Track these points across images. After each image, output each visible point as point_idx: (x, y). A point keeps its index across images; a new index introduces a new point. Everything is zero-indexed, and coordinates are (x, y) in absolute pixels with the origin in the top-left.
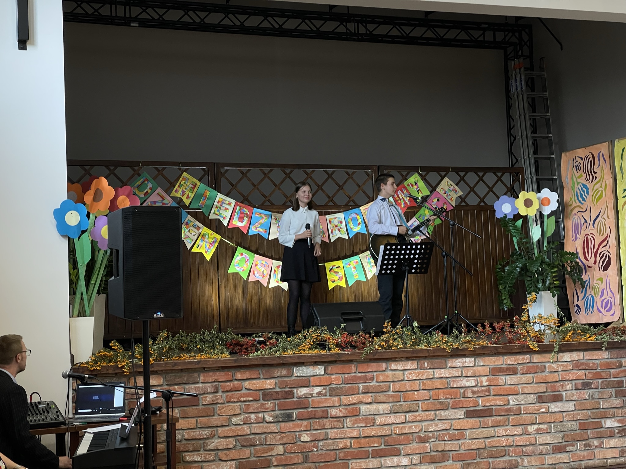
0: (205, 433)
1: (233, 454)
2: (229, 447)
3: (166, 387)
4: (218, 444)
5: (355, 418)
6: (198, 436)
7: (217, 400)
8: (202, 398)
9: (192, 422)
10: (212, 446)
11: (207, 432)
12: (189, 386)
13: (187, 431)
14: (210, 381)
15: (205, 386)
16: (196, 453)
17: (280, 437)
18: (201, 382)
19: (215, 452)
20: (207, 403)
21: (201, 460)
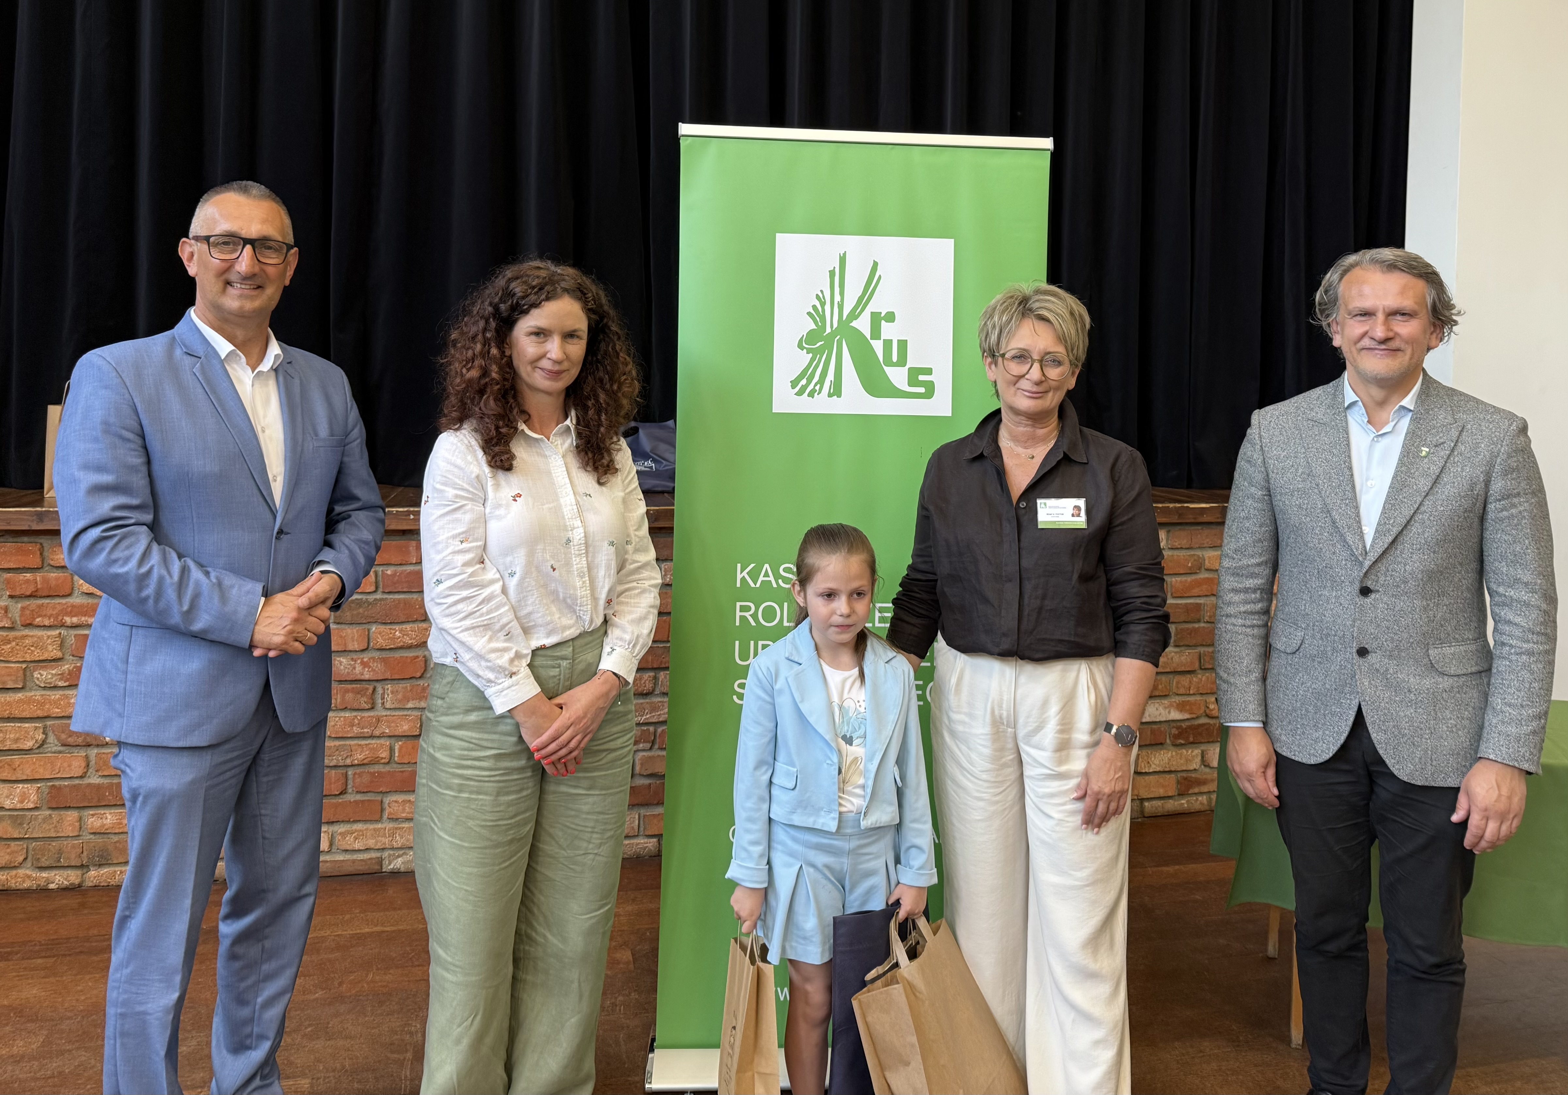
1: (28, 766)
2: (22, 747)
5: (408, 685)
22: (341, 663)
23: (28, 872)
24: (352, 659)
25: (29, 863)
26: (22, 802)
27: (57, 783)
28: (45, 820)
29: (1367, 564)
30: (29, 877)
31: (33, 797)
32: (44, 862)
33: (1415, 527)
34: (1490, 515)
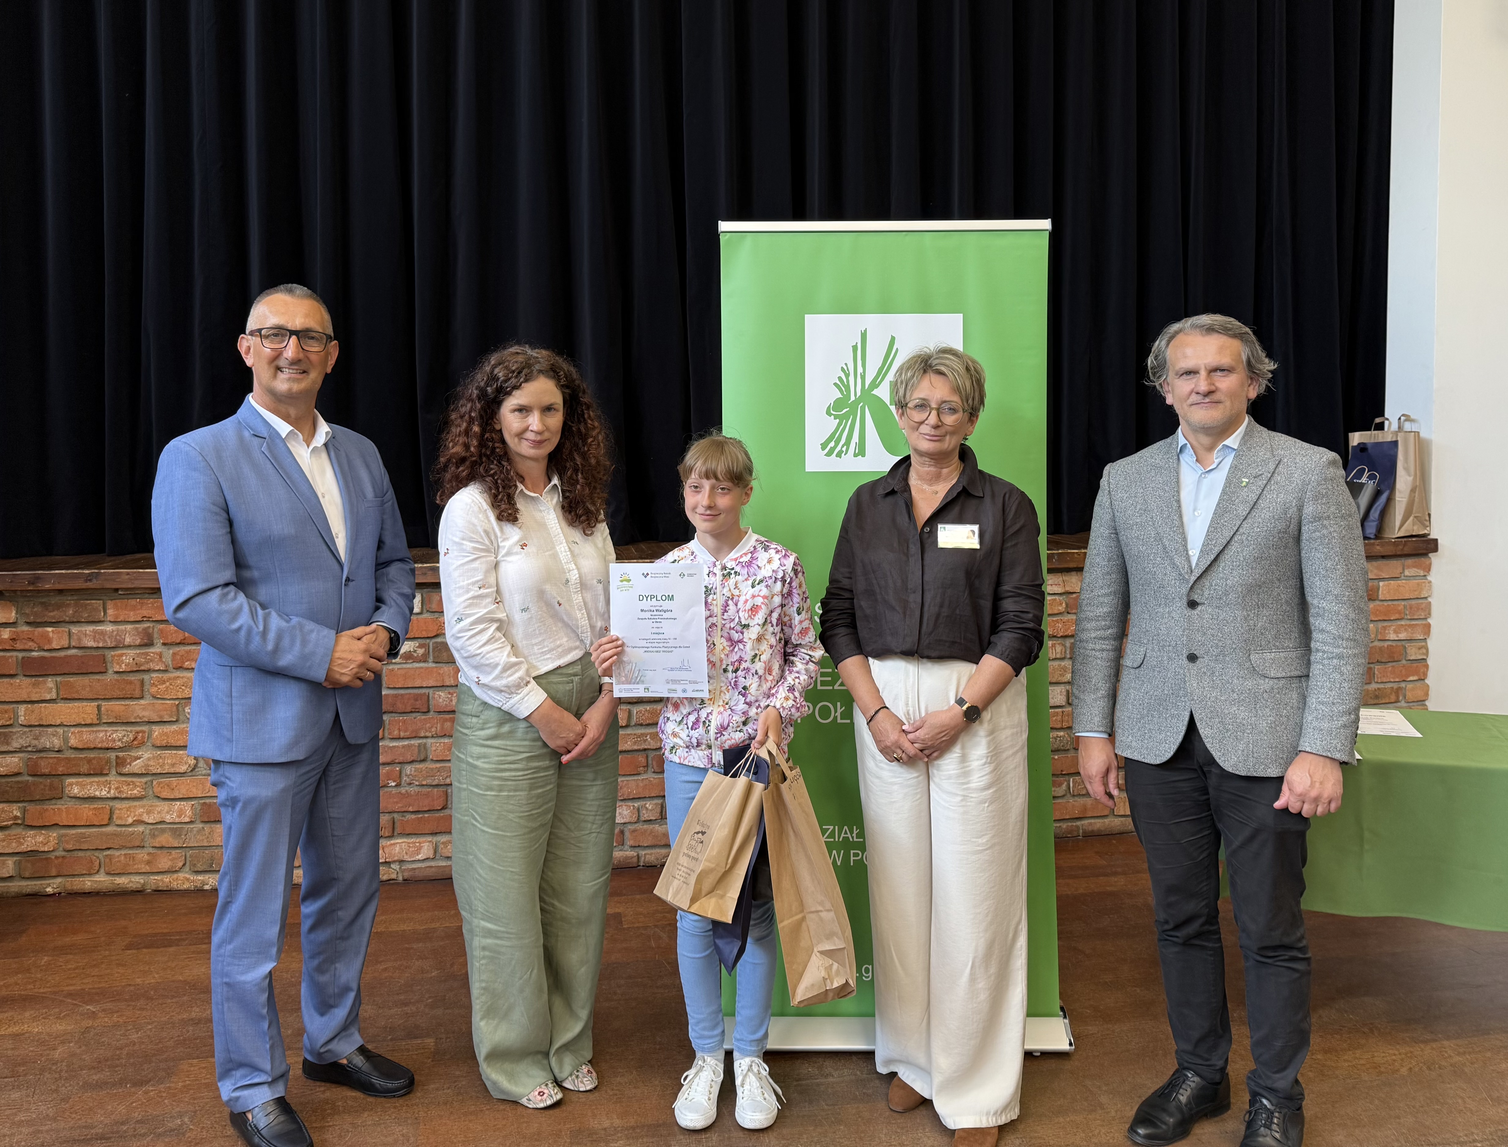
0: (119, 735)
1: (184, 786)
2: (178, 771)
3: (26, 628)
4: (151, 763)
6: (102, 741)
7: (148, 663)
8: (112, 656)
9: (87, 710)
10: (136, 766)
11: (123, 733)
12: (80, 629)
13: (77, 730)
14: (132, 619)
15: (118, 629)
16: (96, 779)
18: (111, 622)
19: (144, 780)
20: (123, 668)
21: (109, 795)
22: (440, 696)
23: (188, 876)
24: (449, 693)
25: (187, 868)
26: (179, 816)
27: (208, 801)
28: (199, 831)
29: (1193, 579)
30: (188, 879)
31: (189, 812)
32: (199, 867)
33: (1234, 547)
34: (1305, 536)
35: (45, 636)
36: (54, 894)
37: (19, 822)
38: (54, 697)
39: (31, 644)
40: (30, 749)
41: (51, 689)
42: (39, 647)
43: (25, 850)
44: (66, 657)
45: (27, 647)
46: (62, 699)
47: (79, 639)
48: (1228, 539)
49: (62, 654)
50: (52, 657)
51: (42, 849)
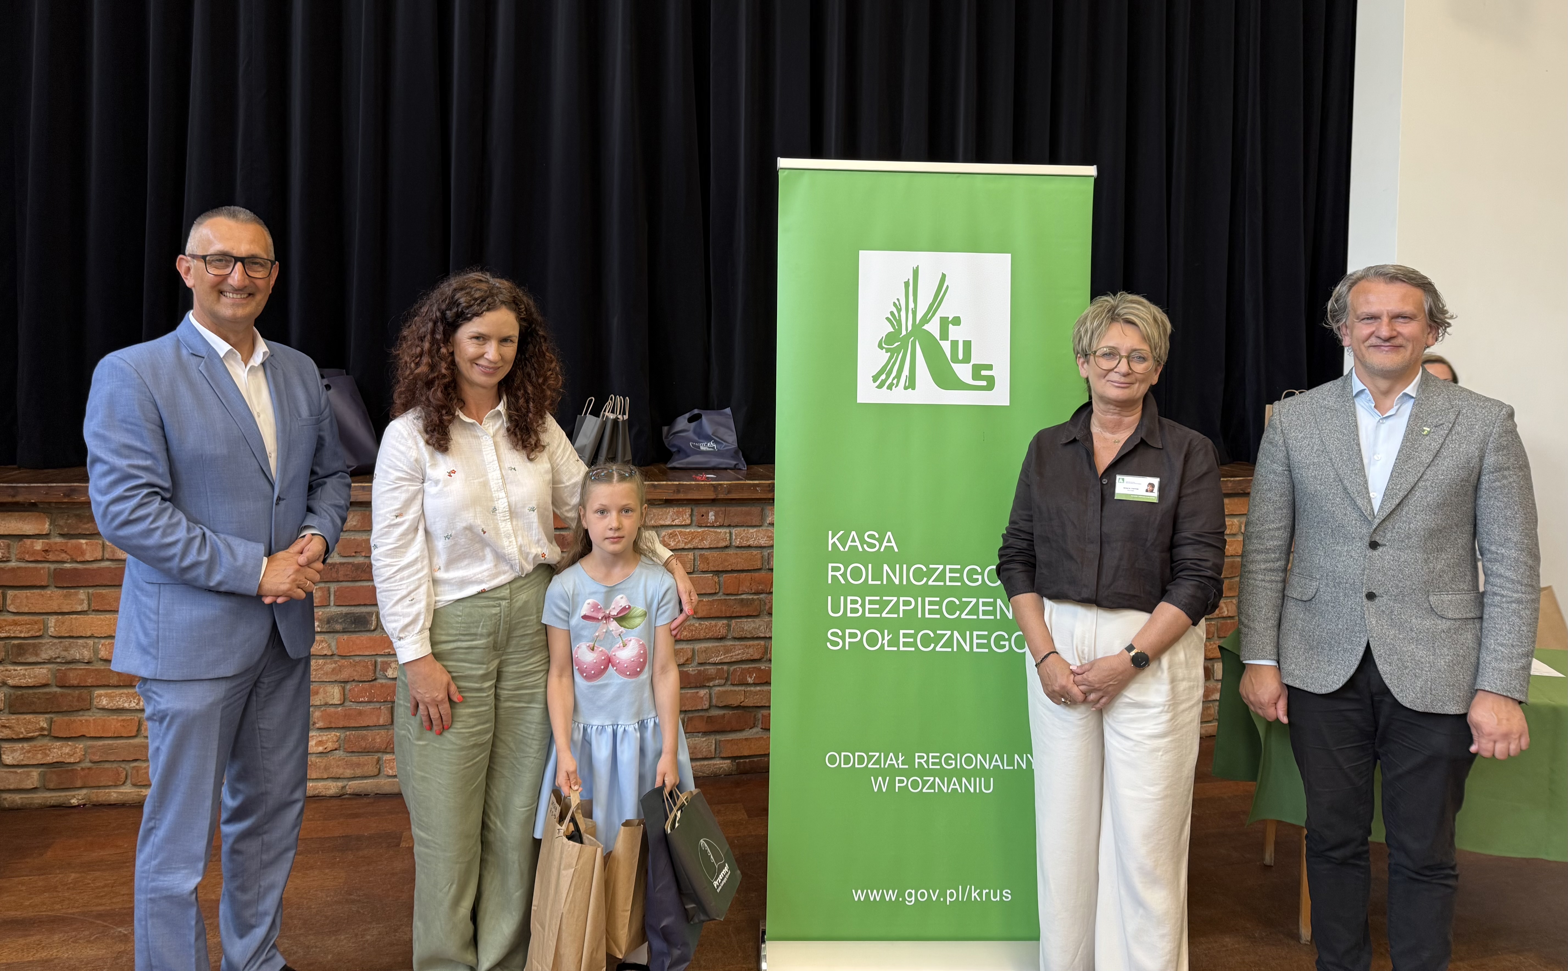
3: (59, 540)
16: (125, 691)
17: (334, 665)
21: (138, 707)
29: (1375, 523)
33: (1418, 493)
34: (1484, 485)
35: (78, 548)
36: (79, 806)
37: (46, 733)
38: (85, 609)
39: (64, 555)
40: (58, 660)
41: (83, 600)
42: (72, 559)
43: (51, 761)
44: (99, 569)
45: (59, 559)
46: (93, 611)
47: (113, 552)
48: (1412, 484)
49: (95, 566)
50: (85, 569)
51: (68, 761)
